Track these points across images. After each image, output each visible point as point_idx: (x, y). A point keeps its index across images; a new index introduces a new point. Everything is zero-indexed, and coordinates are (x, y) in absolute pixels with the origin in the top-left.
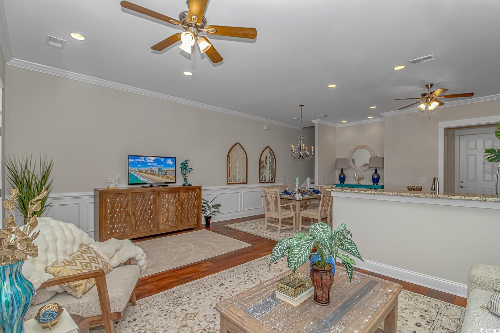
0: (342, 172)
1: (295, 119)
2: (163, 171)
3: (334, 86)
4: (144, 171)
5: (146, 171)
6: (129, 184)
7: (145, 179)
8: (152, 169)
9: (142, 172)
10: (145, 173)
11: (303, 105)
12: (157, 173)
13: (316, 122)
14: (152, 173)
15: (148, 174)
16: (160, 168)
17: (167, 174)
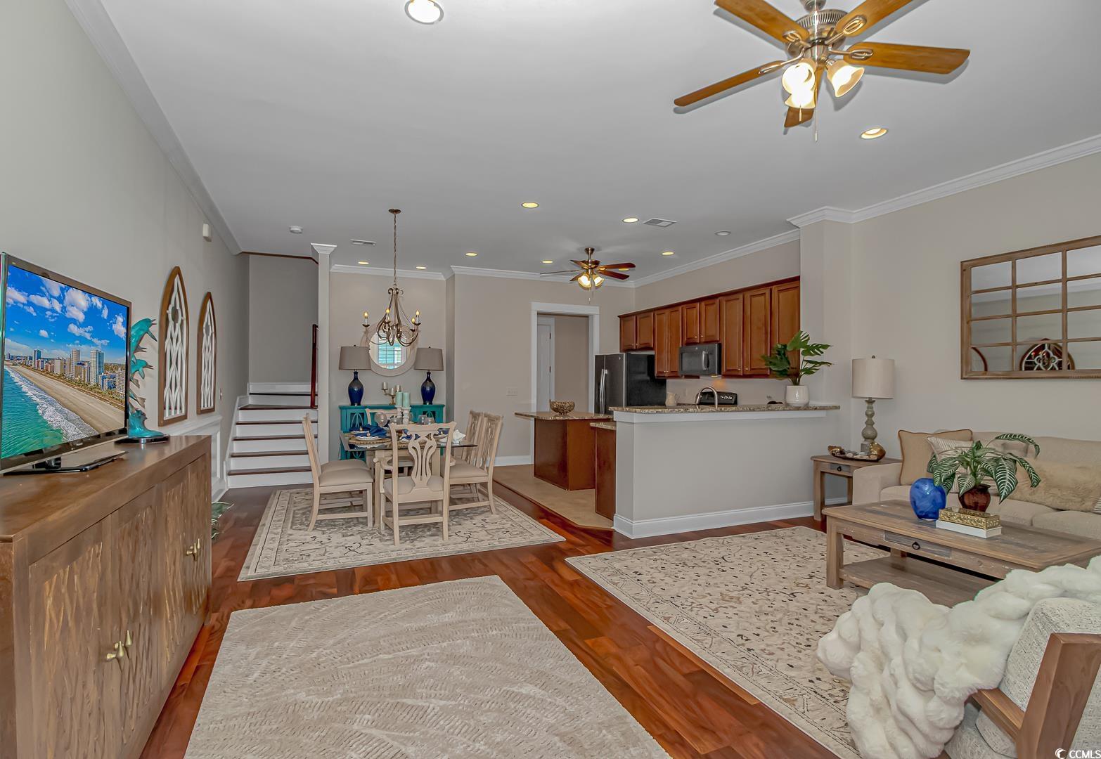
0: (356, 379)
1: (296, 228)
2: (106, 367)
3: (534, 205)
4: (57, 369)
5: (63, 364)
9: (49, 373)
10: (61, 377)
11: (397, 211)
12: (93, 382)
13: (323, 249)
14: (80, 376)
15: (70, 382)
17: (115, 386)
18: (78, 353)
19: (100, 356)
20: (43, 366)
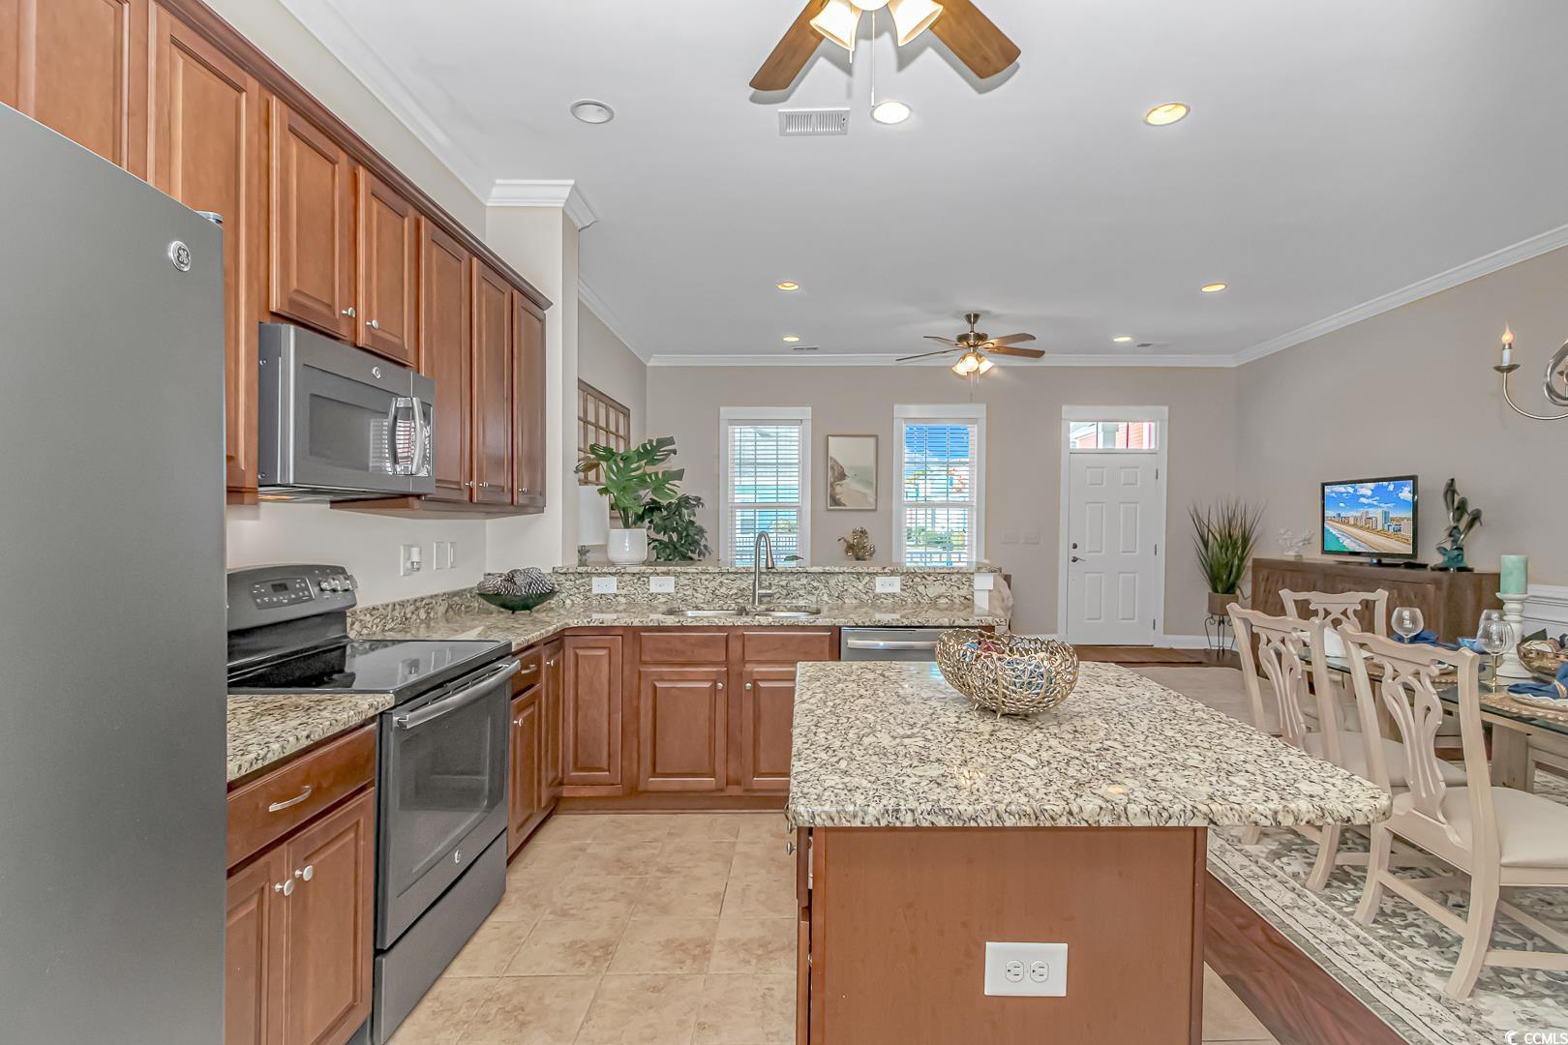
2: (1392, 519)
4: (1352, 522)
5: (1356, 519)
6: (1324, 552)
7: (1354, 544)
8: (1370, 516)
9: (1348, 524)
10: (1355, 525)
12: (1380, 528)
14: (1368, 524)
15: (1361, 528)
16: (1385, 512)
17: (1400, 530)
18: (1367, 512)
19: (1386, 514)
20: (1345, 521)
